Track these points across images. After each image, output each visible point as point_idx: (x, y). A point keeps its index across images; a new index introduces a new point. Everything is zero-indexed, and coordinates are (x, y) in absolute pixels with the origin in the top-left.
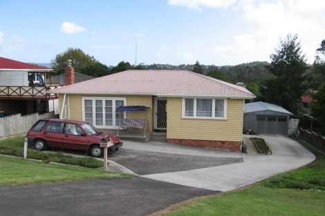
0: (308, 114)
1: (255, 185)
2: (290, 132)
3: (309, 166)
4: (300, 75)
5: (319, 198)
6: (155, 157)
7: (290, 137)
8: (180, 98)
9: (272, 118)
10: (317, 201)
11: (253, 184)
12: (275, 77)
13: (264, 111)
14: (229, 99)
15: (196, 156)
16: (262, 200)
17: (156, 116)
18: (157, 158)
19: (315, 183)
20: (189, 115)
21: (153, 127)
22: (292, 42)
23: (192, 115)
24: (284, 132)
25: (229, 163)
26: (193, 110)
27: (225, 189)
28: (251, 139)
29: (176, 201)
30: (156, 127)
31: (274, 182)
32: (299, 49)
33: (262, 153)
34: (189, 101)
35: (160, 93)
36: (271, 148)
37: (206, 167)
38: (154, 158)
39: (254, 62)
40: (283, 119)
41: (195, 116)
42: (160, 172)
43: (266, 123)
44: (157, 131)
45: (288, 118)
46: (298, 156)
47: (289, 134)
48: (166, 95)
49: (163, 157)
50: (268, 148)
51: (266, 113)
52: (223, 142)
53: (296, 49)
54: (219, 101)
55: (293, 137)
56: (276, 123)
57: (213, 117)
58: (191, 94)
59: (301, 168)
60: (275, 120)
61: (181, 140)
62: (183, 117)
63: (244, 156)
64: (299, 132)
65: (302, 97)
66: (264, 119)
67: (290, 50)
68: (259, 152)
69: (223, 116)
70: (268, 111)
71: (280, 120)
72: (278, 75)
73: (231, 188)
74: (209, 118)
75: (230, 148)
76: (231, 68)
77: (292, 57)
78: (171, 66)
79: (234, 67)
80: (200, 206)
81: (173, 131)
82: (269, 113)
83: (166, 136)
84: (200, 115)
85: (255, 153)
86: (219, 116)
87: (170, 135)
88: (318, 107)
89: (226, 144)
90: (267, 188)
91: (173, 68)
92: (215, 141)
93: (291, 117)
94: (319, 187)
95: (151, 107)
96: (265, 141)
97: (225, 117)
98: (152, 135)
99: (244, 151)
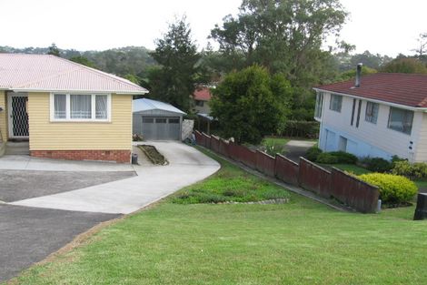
0: (205, 113)
1: (160, 202)
2: (183, 136)
3: (216, 175)
4: (193, 65)
5: (239, 211)
6: (20, 176)
7: (184, 142)
8: (47, 94)
9: (161, 119)
10: (238, 215)
11: (159, 202)
12: (161, 67)
13: (152, 110)
14: (114, 95)
15: (75, 172)
16: (178, 220)
17: (11, 120)
18: (24, 177)
19: (229, 194)
20: (61, 117)
21: (8, 136)
22: (181, 23)
23: (65, 117)
24: (176, 137)
25: (121, 179)
26: (65, 109)
27: (127, 210)
28: (138, 146)
29: (79, 231)
30: (11, 135)
31: (183, 197)
32: (189, 31)
33: (158, 163)
34: (60, 98)
35: (17, 86)
36: (166, 157)
37: (92, 185)
38: (18, 179)
39: (128, 47)
40: (175, 120)
41: (68, 118)
42: (34, 197)
43: (154, 125)
44: (14, 140)
45: (181, 119)
46: (200, 165)
47: (183, 139)
48: (26, 89)
49: (32, 177)
50: (163, 157)
51: (154, 113)
52: (108, 152)
53: (187, 31)
54: (101, 98)
55: (188, 142)
56: (167, 125)
57: (94, 118)
58: (62, 88)
59: (208, 179)
60: (165, 121)
61: (50, 152)
62: (52, 119)
63: (136, 168)
64: (194, 136)
65: (196, 93)
66: (151, 121)
67: (179, 33)
68: (153, 162)
69: (106, 117)
70: (157, 110)
71: (171, 121)
72: (164, 64)
73: (135, 209)
74: (88, 120)
75: (117, 160)
76: (98, 55)
77: (182, 41)
78: (13, 49)
79: (101, 53)
80: (114, 233)
81: (37, 140)
82: (158, 113)
83: (28, 147)
84: (75, 117)
85: (148, 164)
86: (101, 117)
87: (33, 146)
88: (220, 104)
89: (111, 154)
90: (177, 205)
91: (17, 51)
92: (96, 151)
93: (185, 118)
94: (235, 198)
95: (3, 107)
96: (157, 148)
97: (109, 120)
98: (7, 147)
99: (134, 161)
